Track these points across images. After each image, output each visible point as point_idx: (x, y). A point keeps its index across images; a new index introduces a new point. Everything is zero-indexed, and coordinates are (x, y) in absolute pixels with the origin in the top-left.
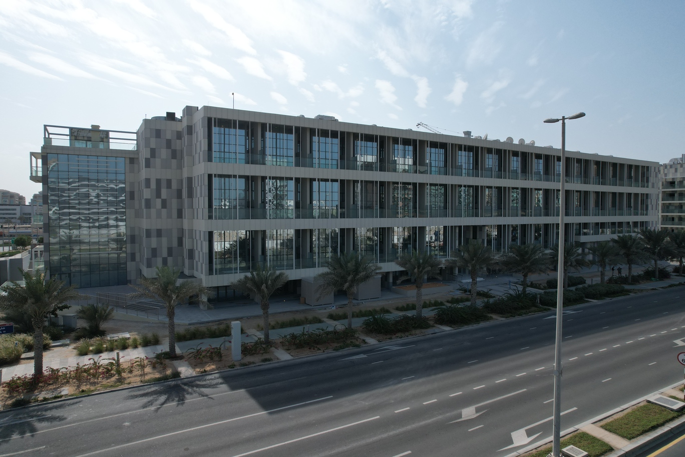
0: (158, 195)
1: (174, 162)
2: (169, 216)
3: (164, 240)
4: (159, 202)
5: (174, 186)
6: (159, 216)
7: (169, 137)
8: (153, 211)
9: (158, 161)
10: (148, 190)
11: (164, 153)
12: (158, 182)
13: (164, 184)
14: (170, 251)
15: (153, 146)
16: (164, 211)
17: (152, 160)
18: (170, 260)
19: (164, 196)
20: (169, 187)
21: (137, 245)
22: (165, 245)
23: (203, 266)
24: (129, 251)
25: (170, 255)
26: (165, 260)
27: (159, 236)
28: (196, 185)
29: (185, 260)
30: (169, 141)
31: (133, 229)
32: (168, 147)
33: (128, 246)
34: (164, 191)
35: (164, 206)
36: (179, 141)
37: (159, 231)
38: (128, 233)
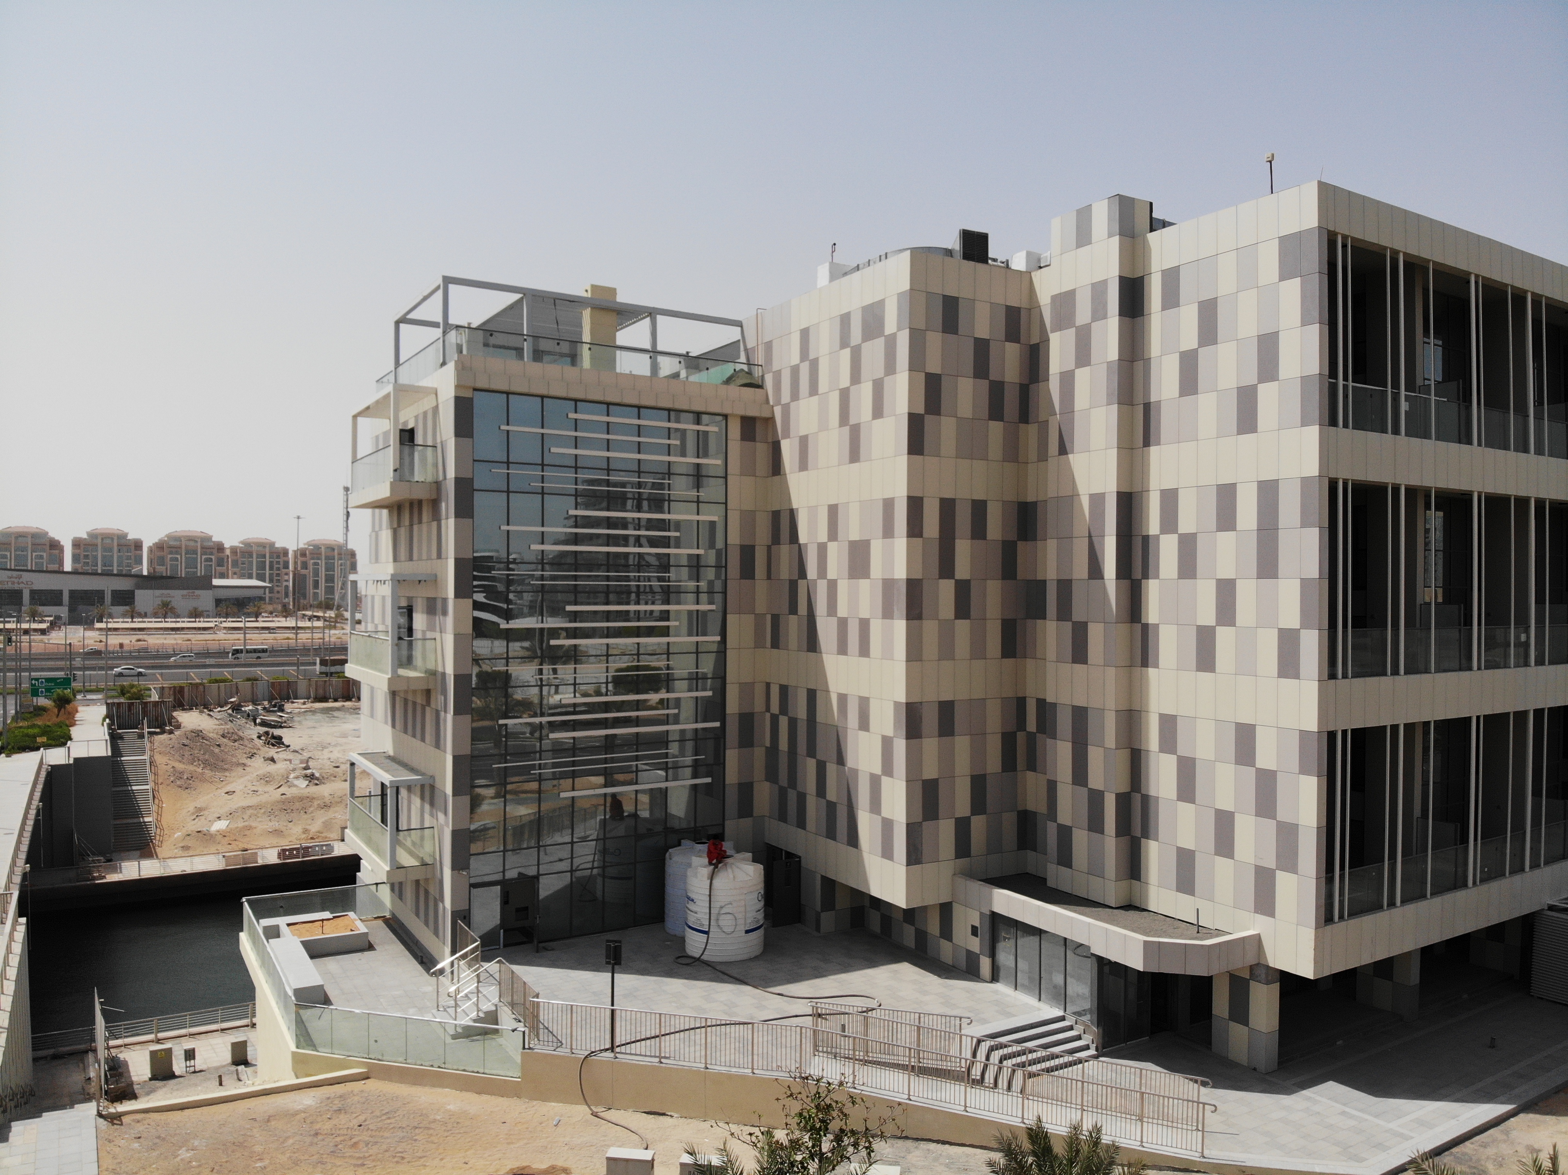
0: (946, 568)
1: (996, 428)
2: (978, 652)
3: (962, 744)
4: (947, 588)
5: (995, 529)
6: (947, 652)
7: (982, 331)
8: (930, 628)
9: (946, 429)
10: (919, 541)
11: (966, 394)
12: (947, 507)
13: (963, 519)
14: (978, 783)
15: (934, 367)
16: (963, 627)
17: (929, 419)
18: (978, 824)
19: (962, 570)
20: (979, 531)
21: (759, 754)
22: (963, 767)
23: (1285, 883)
24: (732, 776)
25: (978, 804)
26: (963, 827)
27: (946, 728)
28: (1186, 523)
29: (1065, 833)
30: (982, 347)
31: (747, 689)
32: (981, 369)
33: (732, 756)
34: (963, 548)
35: (963, 609)
36: (1012, 351)
37: (946, 709)
38: (732, 706)
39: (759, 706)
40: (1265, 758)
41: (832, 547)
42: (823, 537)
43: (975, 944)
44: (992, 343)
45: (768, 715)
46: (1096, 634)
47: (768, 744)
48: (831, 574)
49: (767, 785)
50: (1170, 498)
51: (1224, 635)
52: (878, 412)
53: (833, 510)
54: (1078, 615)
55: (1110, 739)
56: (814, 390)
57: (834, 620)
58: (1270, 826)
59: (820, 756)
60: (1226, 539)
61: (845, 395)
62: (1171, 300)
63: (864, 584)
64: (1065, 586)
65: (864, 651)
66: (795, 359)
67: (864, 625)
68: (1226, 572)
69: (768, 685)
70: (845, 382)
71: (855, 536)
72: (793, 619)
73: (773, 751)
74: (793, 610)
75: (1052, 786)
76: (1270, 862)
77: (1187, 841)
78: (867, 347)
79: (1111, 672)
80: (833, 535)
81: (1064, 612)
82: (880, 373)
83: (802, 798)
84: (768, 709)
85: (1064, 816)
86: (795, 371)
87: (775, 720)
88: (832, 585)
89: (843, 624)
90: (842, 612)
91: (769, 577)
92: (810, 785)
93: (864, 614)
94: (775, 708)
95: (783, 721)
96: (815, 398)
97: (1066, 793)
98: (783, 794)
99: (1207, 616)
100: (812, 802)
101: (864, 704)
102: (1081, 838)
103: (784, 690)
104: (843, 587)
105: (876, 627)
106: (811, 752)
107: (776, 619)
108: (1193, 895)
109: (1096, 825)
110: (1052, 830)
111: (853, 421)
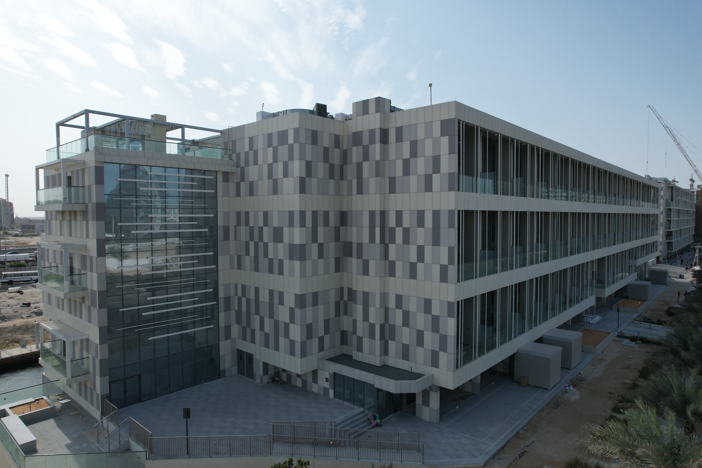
0: (315, 239)
1: (332, 182)
2: (326, 272)
3: (321, 308)
4: (315, 247)
5: (332, 222)
6: (315, 273)
7: (326, 144)
8: (309, 263)
9: (313, 183)
10: (304, 229)
11: (321, 169)
12: (315, 214)
13: (321, 219)
14: (327, 322)
15: (309, 158)
16: (321, 261)
17: (307, 179)
18: (327, 338)
19: (321, 239)
20: (326, 224)
21: (233, 314)
22: (321, 318)
23: (443, 356)
24: (222, 323)
25: (327, 331)
26: (321, 340)
27: (315, 303)
28: (406, 224)
29: (360, 340)
30: (326, 150)
31: (227, 287)
32: (326, 159)
33: (222, 316)
34: (321, 230)
35: (321, 255)
36: (337, 151)
37: (315, 295)
38: (221, 295)
39: (232, 293)
40: (435, 311)
41: (266, 229)
42: (261, 224)
43: (327, 385)
44: (330, 149)
45: (236, 297)
46: (372, 265)
47: (237, 309)
48: (265, 240)
49: (236, 326)
50: (399, 214)
51: (420, 266)
52: (286, 175)
53: (266, 214)
54: (365, 257)
55: (378, 305)
56: (256, 163)
57: (267, 260)
58: (437, 336)
59: (261, 314)
60: (421, 231)
61: (270, 167)
62: (399, 139)
63: (280, 245)
64: (360, 246)
65: (281, 272)
66: (247, 149)
67: (281, 262)
68: (421, 243)
69: (236, 285)
70: (270, 161)
71: (276, 224)
72: (247, 258)
73: (239, 312)
74: (248, 254)
75: (355, 322)
76: (437, 348)
77: (406, 341)
78: (280, 148)
79: (378, 279)
80: (266, 223)
81: (360, 256)
82: (286, 159)
83: (253, 331)
84: (236, 295)
85: (360, 333)
86: (247, 154)
87: (240, 299)
88: (266, 245)
89: (271, 261)
90: (271, 255)
91: (236, 239)
92: (257, 326)
93: (281, 257)
94: (240, 294)
95: (244, 300)
96: (256, 167)
97: (360, 325)
98: (244, 330)
99: (413, 258)
100: (258, 333)
101: (281, 294)
102: (366, 342)
103: (244, 287)
104: (271, 246)
105: (286, 263)
106: (257, 313)
107: (239, 257)
108: (408, 360)
109: (372, 336)
110: (355, 338)
111: (274, 178)
